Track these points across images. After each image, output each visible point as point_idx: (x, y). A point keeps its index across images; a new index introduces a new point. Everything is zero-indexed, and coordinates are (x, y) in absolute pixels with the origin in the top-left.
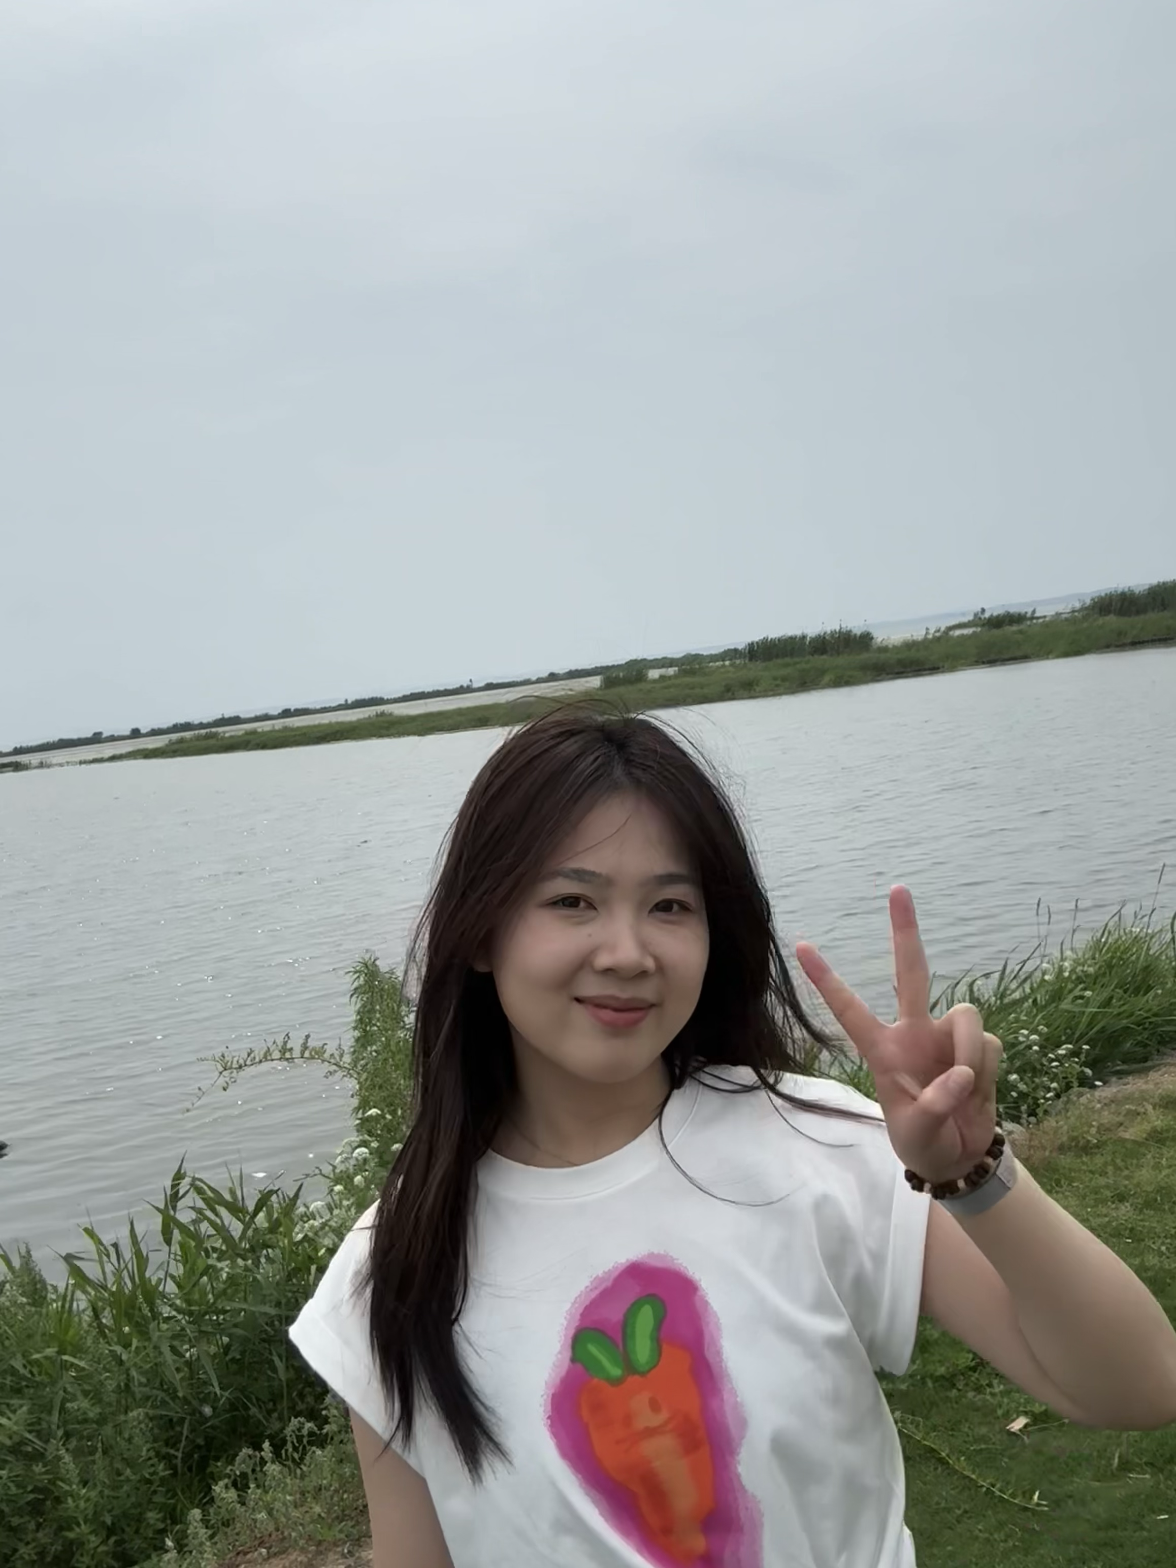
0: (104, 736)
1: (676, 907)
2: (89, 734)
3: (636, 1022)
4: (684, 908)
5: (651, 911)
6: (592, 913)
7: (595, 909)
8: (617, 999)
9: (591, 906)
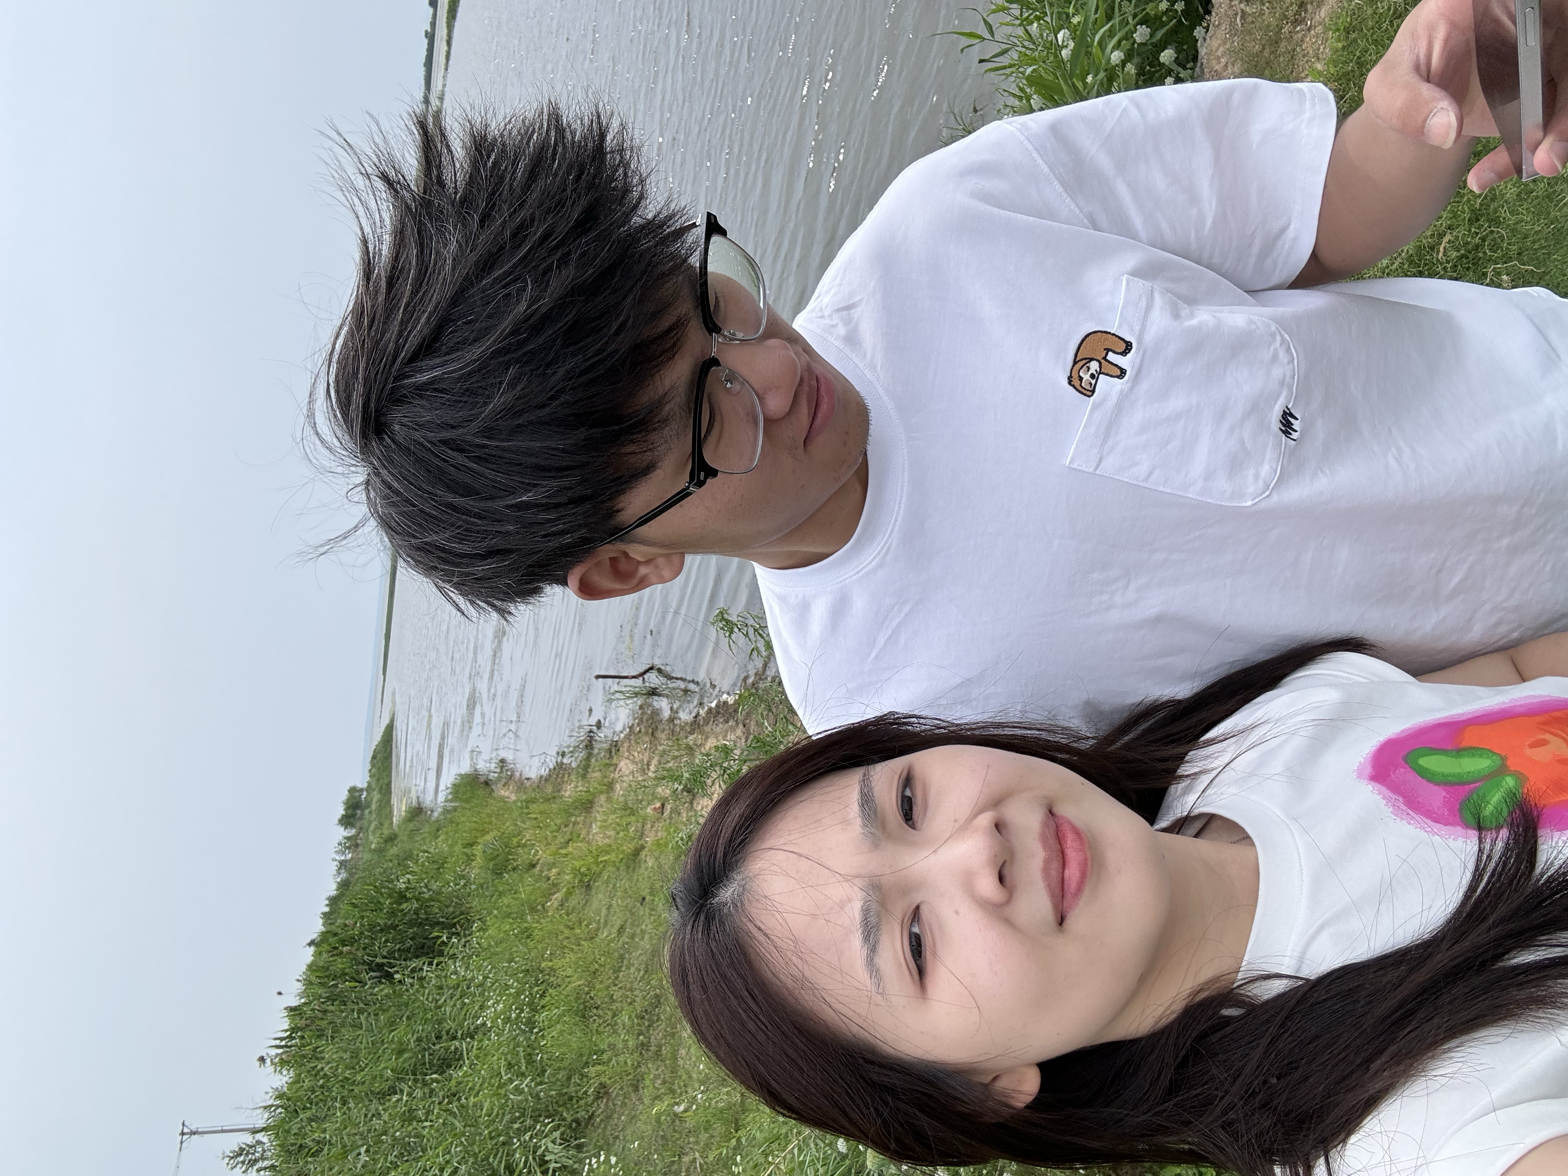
0: (429, 30)
1: (908, 793)
2: (426, 41)
3: (1077, 833)
4: (908, 781)
5: (913, 827)
6: (924, 911)
7: (918, 908)
8: (1047, 862)
9: (916, 914)
